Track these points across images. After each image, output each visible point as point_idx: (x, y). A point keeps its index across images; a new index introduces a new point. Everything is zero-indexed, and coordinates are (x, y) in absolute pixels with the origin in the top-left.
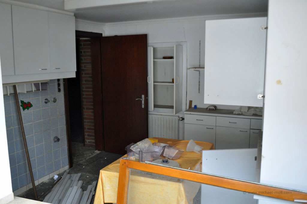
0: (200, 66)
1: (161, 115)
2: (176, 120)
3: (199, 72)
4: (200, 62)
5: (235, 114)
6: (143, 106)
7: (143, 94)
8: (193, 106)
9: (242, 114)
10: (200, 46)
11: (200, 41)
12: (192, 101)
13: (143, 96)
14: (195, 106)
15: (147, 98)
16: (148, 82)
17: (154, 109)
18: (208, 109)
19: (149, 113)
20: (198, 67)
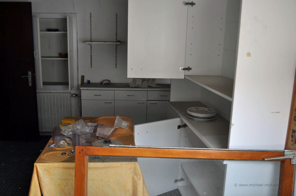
0: (91, 39)
1: (51, 93)
2: (68, 97)
3: (91, 46)
4: (91, 36)
5: (132, 87)
6: (30, 84)
7: (30, 71)
8: (85, 81)
9: (138, 86)
10: (91, 19)
11: (91, 14)
12: (84, 76)
13: (30, 73)
14: (89, 81)
15: (35, 75)
16: (34, 57)
17: (43, 86)
18: (103, 84)
19: (37, 91)
20: (90, 41)
